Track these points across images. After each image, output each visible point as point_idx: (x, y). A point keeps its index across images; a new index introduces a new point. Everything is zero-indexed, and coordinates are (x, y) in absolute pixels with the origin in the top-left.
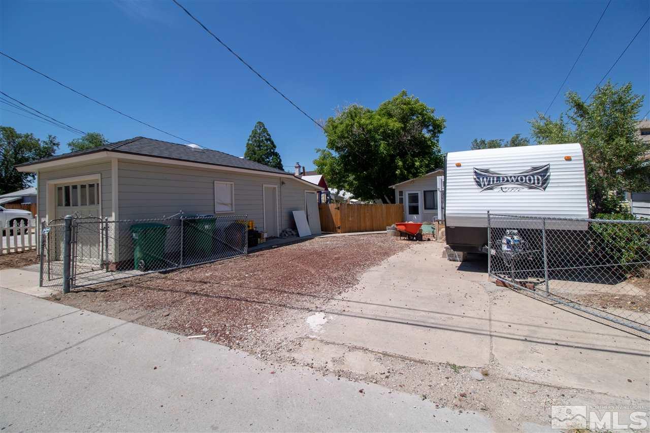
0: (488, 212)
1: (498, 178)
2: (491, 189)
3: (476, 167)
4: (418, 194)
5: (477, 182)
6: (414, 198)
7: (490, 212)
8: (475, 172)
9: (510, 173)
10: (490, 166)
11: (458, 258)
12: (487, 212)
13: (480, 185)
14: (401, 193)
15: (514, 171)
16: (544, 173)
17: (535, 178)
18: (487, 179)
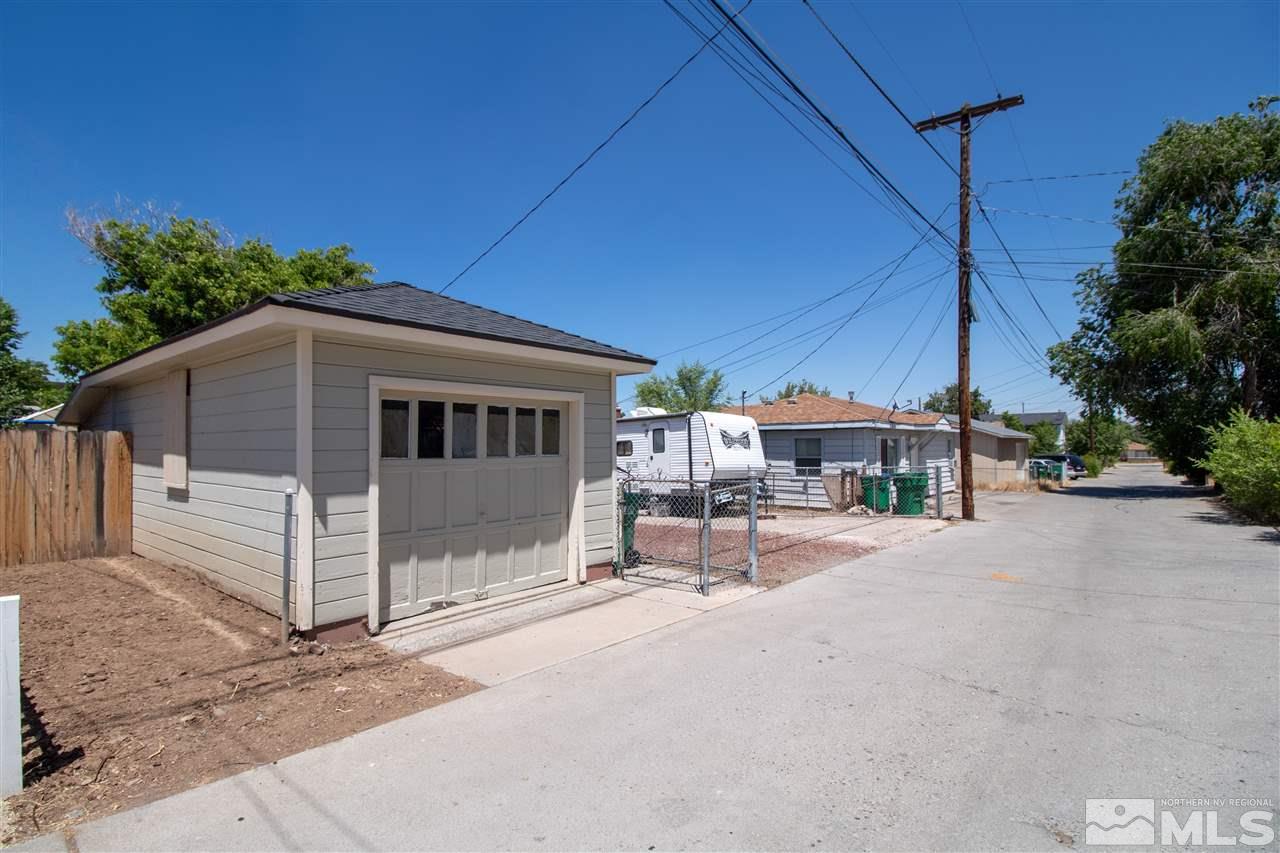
1: (731, 438)
2: (729, 447)
3: (721, 428)
5: (723, 441)
8: (721, 432)
10: (726, 428)
13: (725, 444)
15: (735, 433)
16: (747, 437)
17: (745, 440)
18: (727, 439)
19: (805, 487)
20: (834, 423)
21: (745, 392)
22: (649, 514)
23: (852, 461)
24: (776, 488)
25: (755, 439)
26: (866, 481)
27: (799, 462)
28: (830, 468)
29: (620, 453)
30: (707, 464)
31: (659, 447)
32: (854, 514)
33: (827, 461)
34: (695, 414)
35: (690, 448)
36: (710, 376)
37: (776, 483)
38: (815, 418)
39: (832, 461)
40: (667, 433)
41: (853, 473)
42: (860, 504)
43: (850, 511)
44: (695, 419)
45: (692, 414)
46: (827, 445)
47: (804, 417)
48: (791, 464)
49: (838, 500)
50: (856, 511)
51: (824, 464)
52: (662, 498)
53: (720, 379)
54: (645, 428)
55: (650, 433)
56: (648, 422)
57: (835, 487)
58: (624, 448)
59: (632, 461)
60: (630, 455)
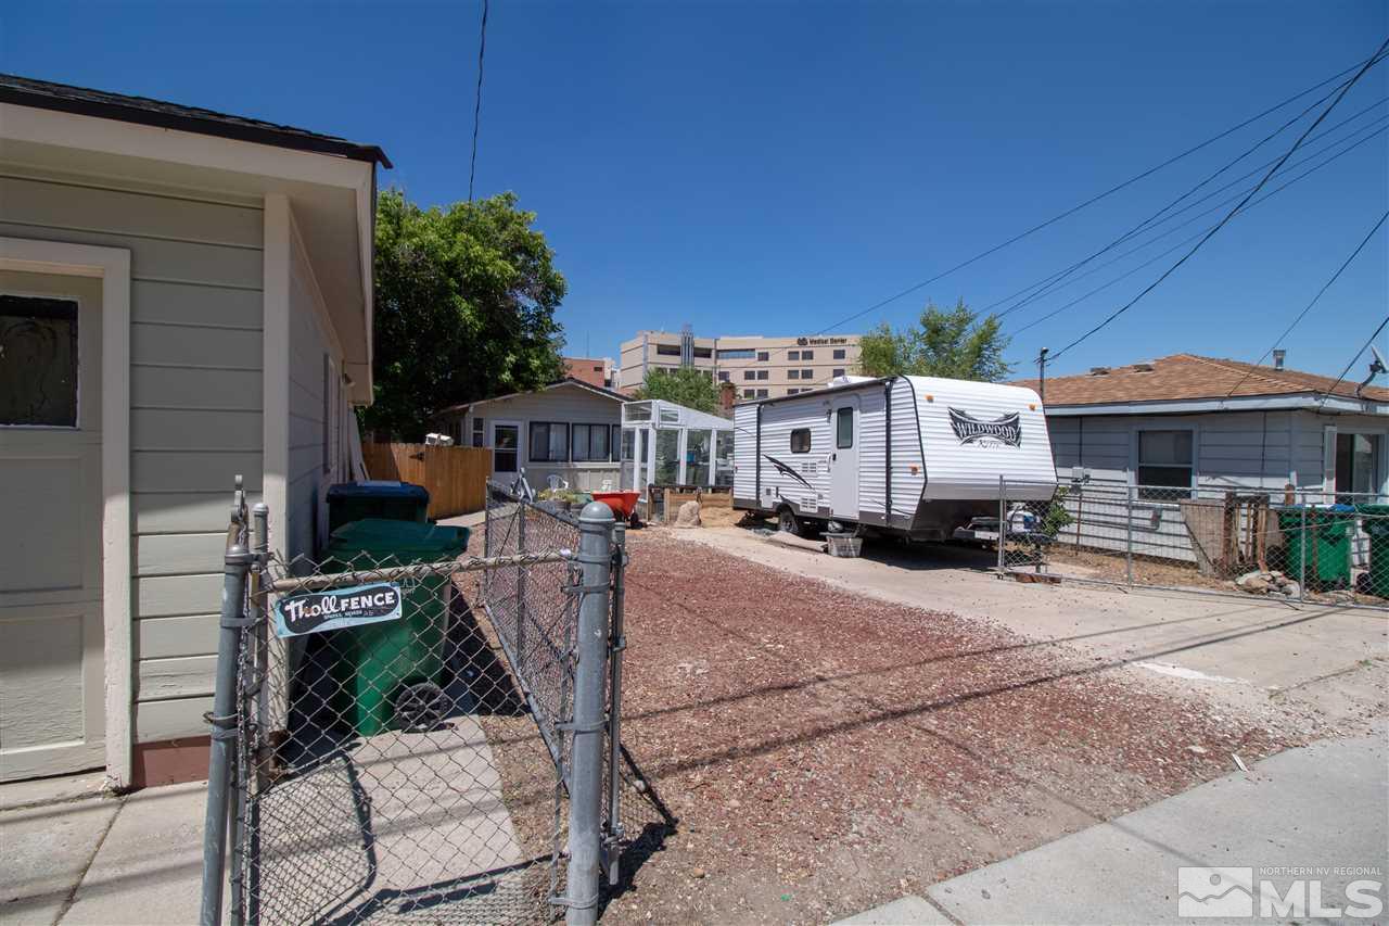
0: (1001, 477)
1: (975, 425)
2: (970, 441)
3: (952, 406)
4: (516, 427)
5: (955, 429)
6: (506, 435)
7: (1004, 478)
8: (951, 414)
9: (986, 420)
10: (965, 407)
11: (853, 552)
12: (998, 477)
13: (958, 434)
14: (478, 424)
15: (986, 417)
16: (1015, 423)
17: (1009, 430)
18: (964, 426)
19: (1157, 519)
20: (1222, 399)
21: (1046, 351)
22: (826, 551)
23: (1262, 474)
24: (1085, 517)
25: (1035, 429)
26: (1290, 519)
27: (1145, 476)
28: (1207, 488)
29: (797, 449)
30: (915, 470)
31: (845, 438)
32: (1252, 591)
33: (1202, 473)
34: (900, 380)
35: (888, 441)
36: (980, 323)
37: (1085, 507)
38: (1183, 392)
39: (1215, 474)
40: (857, 414)
41: (1259, 500)
42: (1272, 565)
43: (1242, 581)
44: (899, 389)
45: (893, 380)
46: (1206, 443)
47: (1162, 390)
48: (1129, 477)
49: (1216, 552)
50: (1257, 584)
51: (1198, 480)
52: (847, 525)
53: (994, 330)
54: (827, 408)
55: (834, 416)
56: (831, 398)
57: (1213, 524)
58: (801, 440)
59: (809, 461)
60: (807, 452)
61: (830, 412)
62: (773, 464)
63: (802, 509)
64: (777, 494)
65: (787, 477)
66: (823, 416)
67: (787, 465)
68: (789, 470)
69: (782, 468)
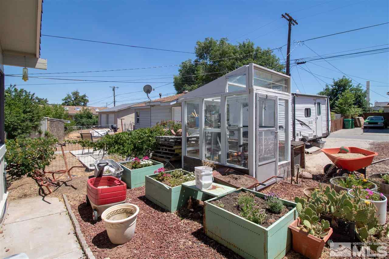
29: (307, 116)
40: (321, 105)
54: (314, 102)
56: (315, 99)
58: (308, 112)
59: (311, 120)
60: (310, 117)
61: (315, 104)
62: (299, 122)
63: (309, 138)
64: (300, 135)
65: (304, 127)
66: (313, 104)
67: (304, 122)
68: (305, 124)
69: (302, 124)
